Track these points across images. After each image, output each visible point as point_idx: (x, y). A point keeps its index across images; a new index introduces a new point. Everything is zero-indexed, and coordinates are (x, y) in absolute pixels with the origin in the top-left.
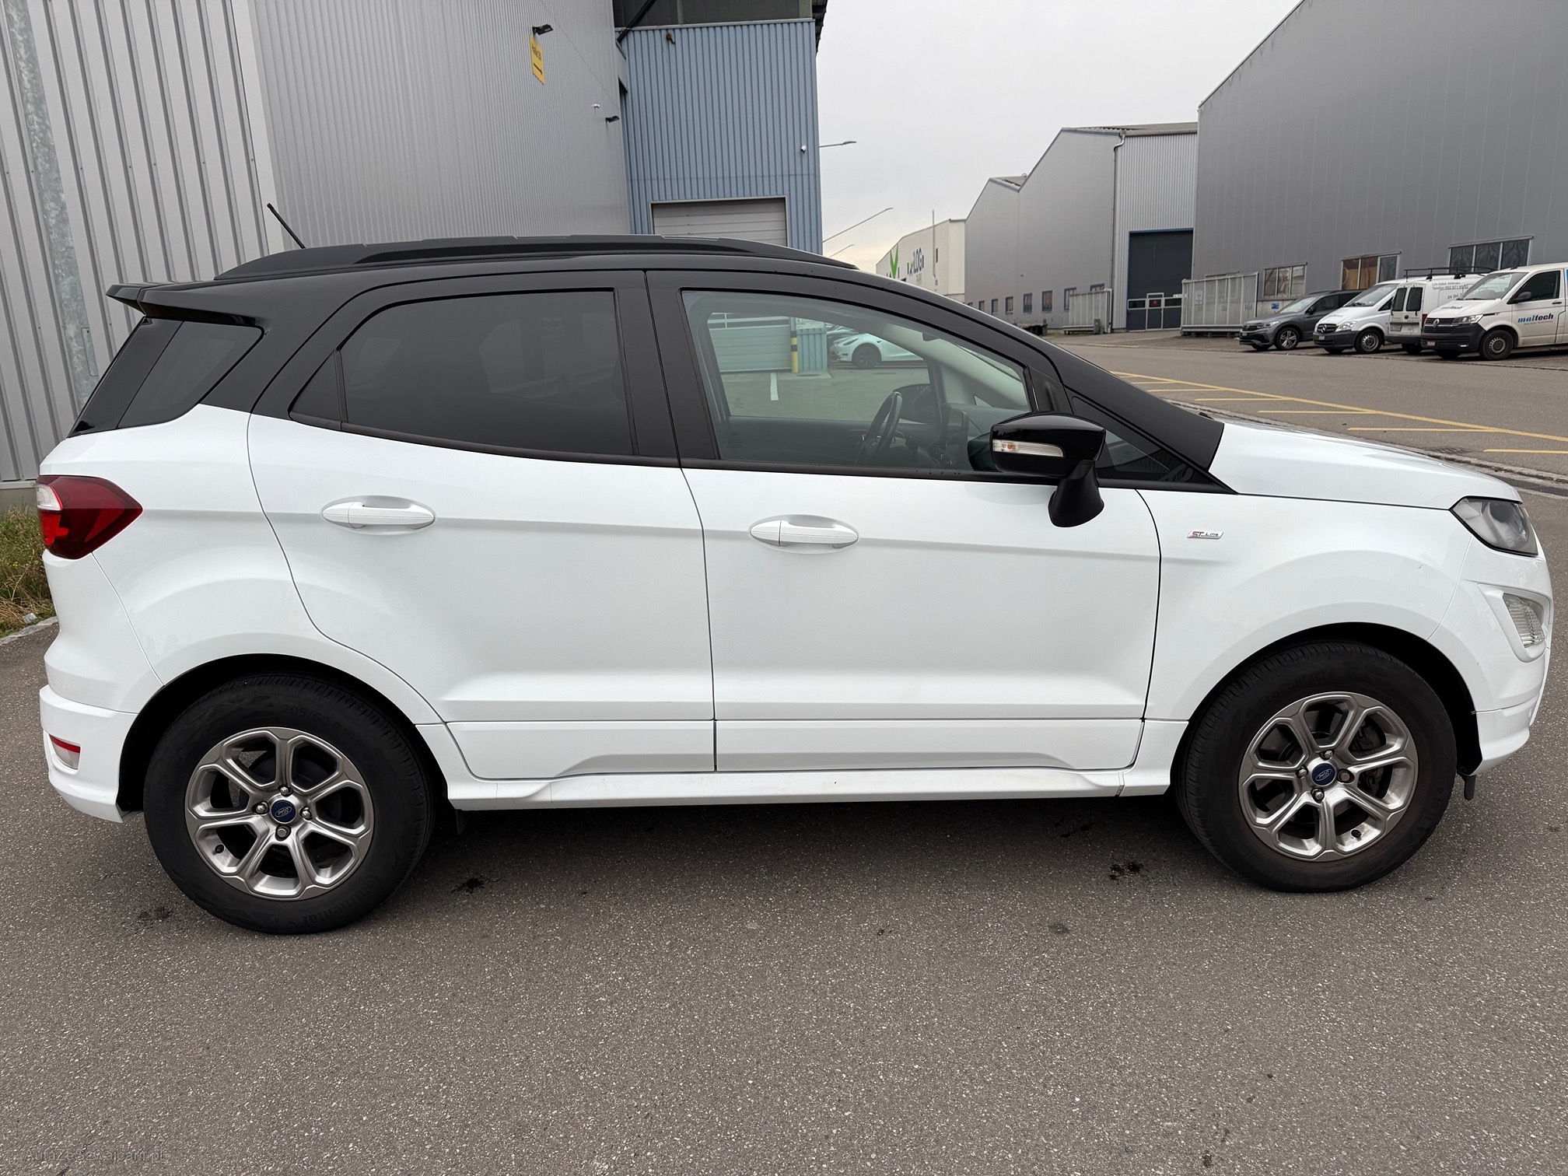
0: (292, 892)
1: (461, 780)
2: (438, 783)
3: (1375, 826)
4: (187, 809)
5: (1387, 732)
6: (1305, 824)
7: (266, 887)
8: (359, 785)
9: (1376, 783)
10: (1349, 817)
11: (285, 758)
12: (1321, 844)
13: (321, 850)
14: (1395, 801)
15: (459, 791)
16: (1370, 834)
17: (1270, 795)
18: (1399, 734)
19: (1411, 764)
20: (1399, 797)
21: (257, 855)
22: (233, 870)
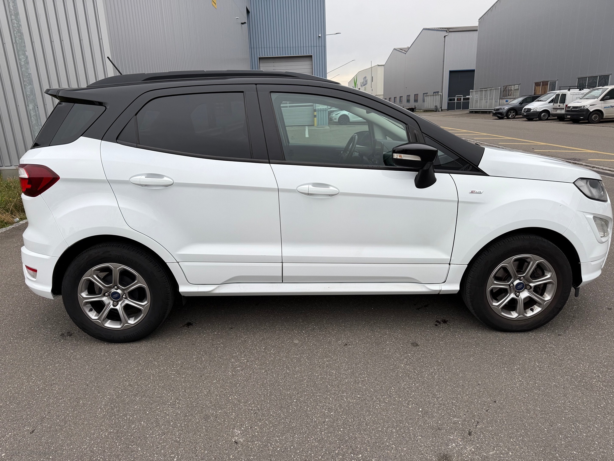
0: (119, 327)
1: (184, 284)
2: (175, 285)
3: (539, 307)
4: (78, 294)
5: (545, 270)
6: (512, 305)
7: (109, 324)
8: (145, 286)
9: (540, 290)
10: (529, 303)
11: (116, 275)
12: (518, 313)
13: (130, 311)
14: (548, 297)
15: (183, 289)
16: (537, 309)
17: (498, 294)
18: (550, 271)
19: (554, 282)
20: (549, 295)
21: (106, 312)
22: (97, 318)
